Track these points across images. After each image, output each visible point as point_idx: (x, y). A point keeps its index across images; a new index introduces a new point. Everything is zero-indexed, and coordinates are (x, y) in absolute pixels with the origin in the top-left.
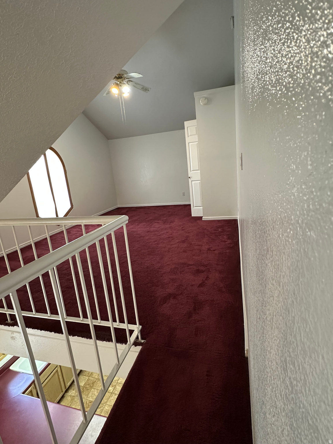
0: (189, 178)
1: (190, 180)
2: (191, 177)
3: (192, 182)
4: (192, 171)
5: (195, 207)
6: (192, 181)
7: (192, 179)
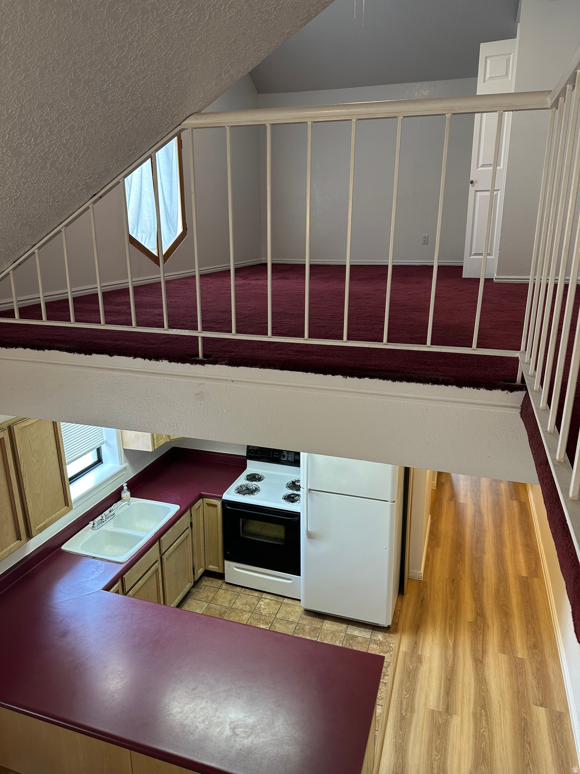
0: (472, 182)
1: (472, 189)
2: (476, 182)
3: (478, 193)
4: (480, 165)
5: (475, 254)
6: (476, 191)
7: (477, 187)
